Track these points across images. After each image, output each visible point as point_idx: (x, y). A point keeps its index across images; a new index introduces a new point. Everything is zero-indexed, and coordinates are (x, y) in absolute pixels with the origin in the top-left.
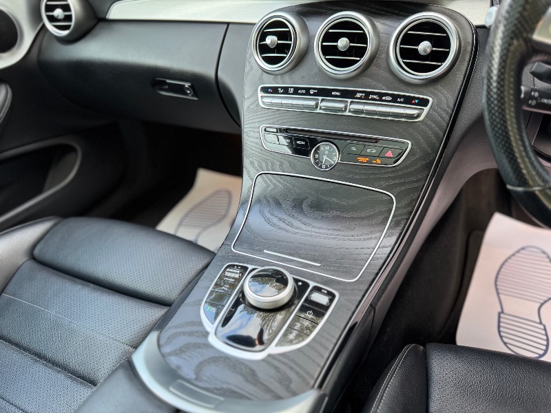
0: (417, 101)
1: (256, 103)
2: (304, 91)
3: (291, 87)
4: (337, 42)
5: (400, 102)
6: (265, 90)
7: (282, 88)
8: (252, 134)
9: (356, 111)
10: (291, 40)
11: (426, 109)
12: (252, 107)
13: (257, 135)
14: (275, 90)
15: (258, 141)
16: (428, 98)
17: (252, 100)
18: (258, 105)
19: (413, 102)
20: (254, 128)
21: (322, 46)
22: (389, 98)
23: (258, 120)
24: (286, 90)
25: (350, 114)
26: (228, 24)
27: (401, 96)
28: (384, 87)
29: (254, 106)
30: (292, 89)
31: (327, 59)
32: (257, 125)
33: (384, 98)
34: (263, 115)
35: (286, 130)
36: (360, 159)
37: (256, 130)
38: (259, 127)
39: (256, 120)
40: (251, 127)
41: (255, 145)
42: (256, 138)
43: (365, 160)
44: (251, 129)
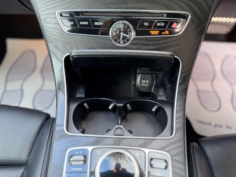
8: (49, 20)
13: (54, 21)
15: (57, 26)
20: (50, 14)
23: (52, 6)
32: (52, 11)
35: (82, 13)
36: (153, 32)
37: (53, 16)
38: (55, 13)
39: (49, 7)
40: (47, 14)
41: (55, 30)
42: (55, 24)
43: (156, 32)
44: (47, 16)
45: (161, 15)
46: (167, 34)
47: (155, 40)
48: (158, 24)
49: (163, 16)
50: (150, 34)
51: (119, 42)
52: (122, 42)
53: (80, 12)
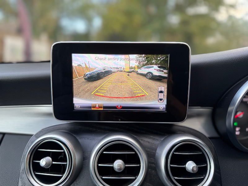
4: (112, 162)
10: (66, 161)
21: (98, 166)
26: (4, 134)
31: (103, 179)
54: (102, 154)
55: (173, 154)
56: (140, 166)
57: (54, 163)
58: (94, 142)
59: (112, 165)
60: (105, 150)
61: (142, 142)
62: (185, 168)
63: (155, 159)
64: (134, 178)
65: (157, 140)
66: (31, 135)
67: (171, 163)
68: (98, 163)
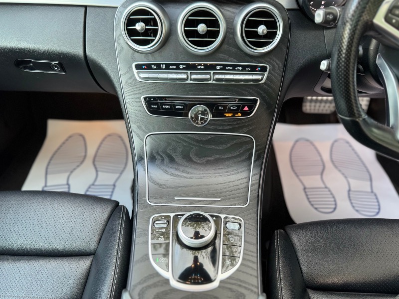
0: (259, 69)
1: (133, 78)
2: (174, 67)
3: (163, 64)
4: (197, 27)
5: (249, 71)
6: (139, 67)
7: (155, 64)
8: (134, 104)
9: (217, 80)
10: (158, 26)
11: (266, 74)
12: (130, 81)
13: (139, 104)
14: (149, 67)
15: (141, 109)
16: (266, 65)
17: (128, 76)
18: (135, 79)
19: (257, 69)
20: (135, 98)
21: (185, 30)
22: (240, 68)
23: (138, 92)
24: (159, 67)
25: (214, 82)
26: (86, 7)
27: (248, 66)
28: (235, 61)
29: (132, 80)
30: (164, 66)
31: (190, 41)
32: (138, 96)
33: (237, 68)
34: (142, 88)
35: (165, 98)
36: (227, 115)
37: (138, 100)
38: (140, 98)
39: (136, 92)
40: (132, 98)
41: (139, 113)
42: (139, 107)
43: (230, 115)
44: (132, 100)
45: (234, 100)
46: (240, 116)
47: (229, 121)
48: (232, 108)
49: (235, 101)
50: (225, 116)
51: (197, 123)
52: (199, 123)
53: (163, 97)
54: (187, 20)
55: (248, 20)
56: (220, 30)
57: (147, 27)
58: (178, 10)
59: (196, 29)
60: (190, 16)
61: (222, 11)
62: (257, 32)
63: (233, 25)
64: (214, 40)
65: (237, 8)
66: (117, 7)
67: (245, 28)
68: (185, 27)
